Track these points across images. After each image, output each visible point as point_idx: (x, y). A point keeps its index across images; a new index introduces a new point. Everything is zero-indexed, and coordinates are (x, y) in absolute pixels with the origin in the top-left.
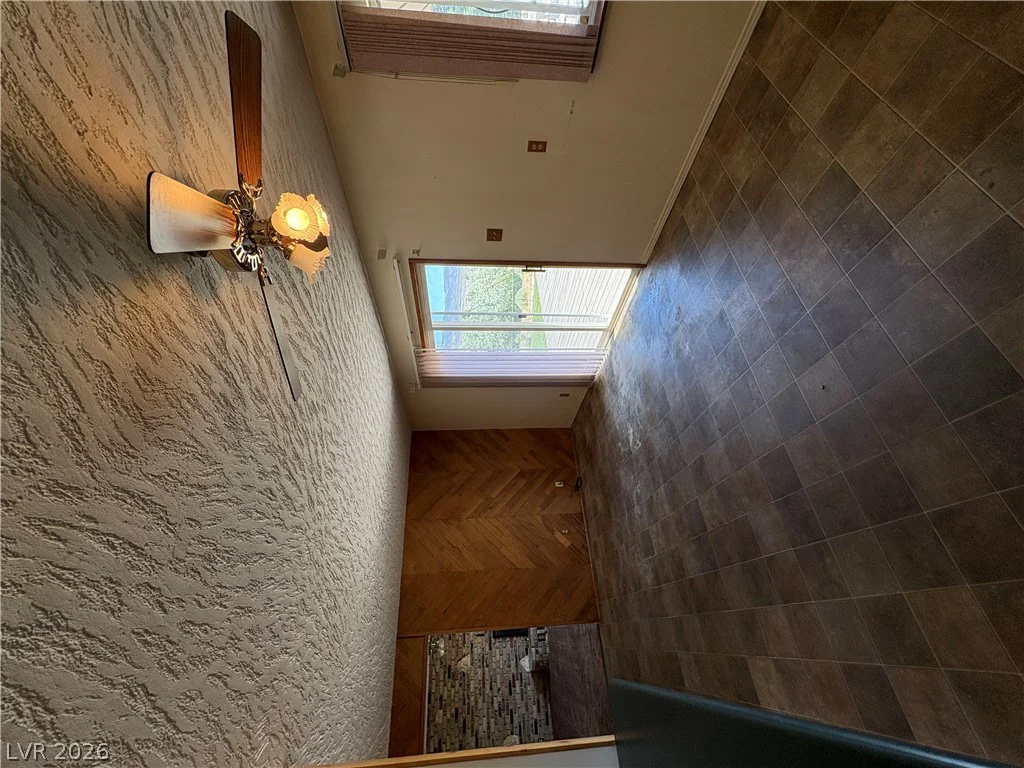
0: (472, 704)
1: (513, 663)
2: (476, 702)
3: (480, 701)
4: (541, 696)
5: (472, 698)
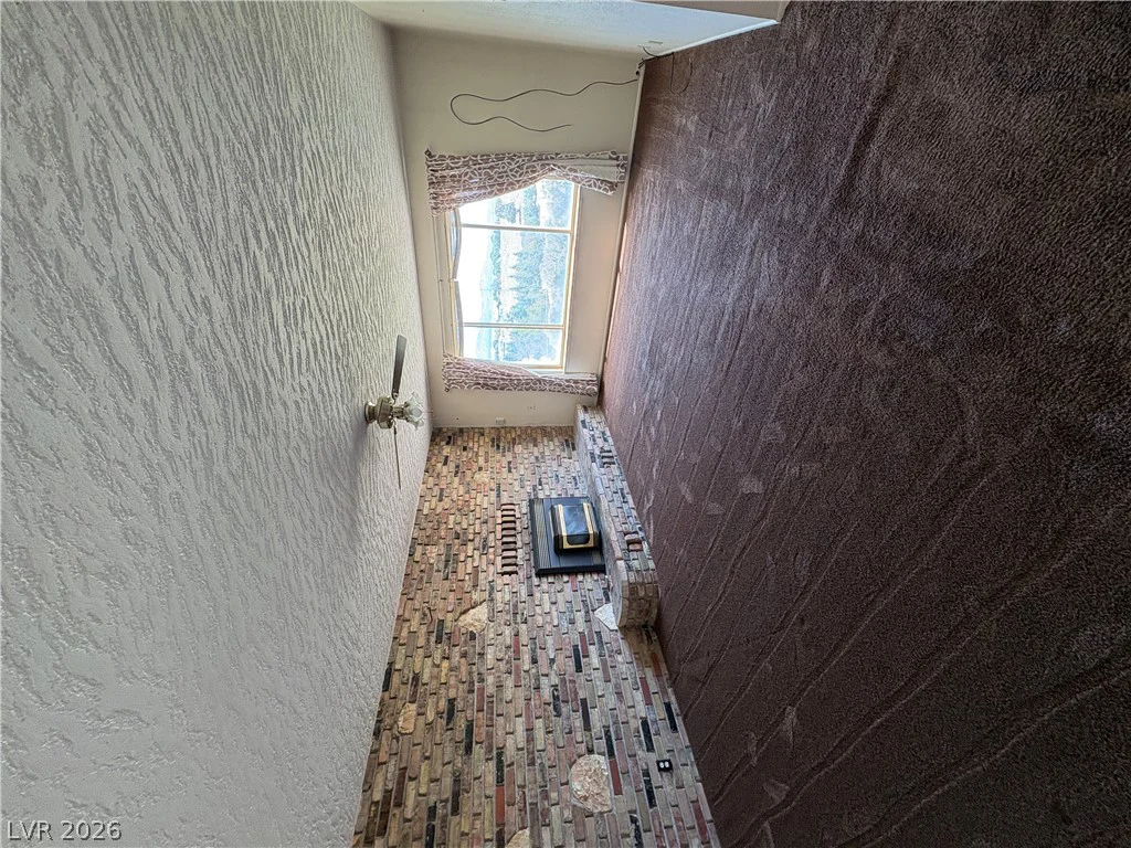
0: (490, 689)
5: (490, 680)
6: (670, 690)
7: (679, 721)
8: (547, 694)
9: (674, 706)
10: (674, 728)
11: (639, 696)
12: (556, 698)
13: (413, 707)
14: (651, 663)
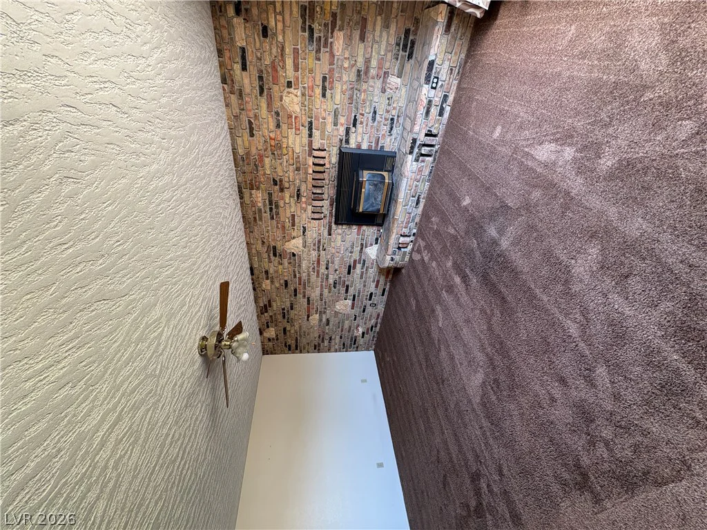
6: (388, 284)
7: (386, 293)
8: (331, 281)
9: (387, 289)
10: (383, 295)
11: (373, 285)
12: (335, 283)
13: (268, 281)
14: (385, 274)
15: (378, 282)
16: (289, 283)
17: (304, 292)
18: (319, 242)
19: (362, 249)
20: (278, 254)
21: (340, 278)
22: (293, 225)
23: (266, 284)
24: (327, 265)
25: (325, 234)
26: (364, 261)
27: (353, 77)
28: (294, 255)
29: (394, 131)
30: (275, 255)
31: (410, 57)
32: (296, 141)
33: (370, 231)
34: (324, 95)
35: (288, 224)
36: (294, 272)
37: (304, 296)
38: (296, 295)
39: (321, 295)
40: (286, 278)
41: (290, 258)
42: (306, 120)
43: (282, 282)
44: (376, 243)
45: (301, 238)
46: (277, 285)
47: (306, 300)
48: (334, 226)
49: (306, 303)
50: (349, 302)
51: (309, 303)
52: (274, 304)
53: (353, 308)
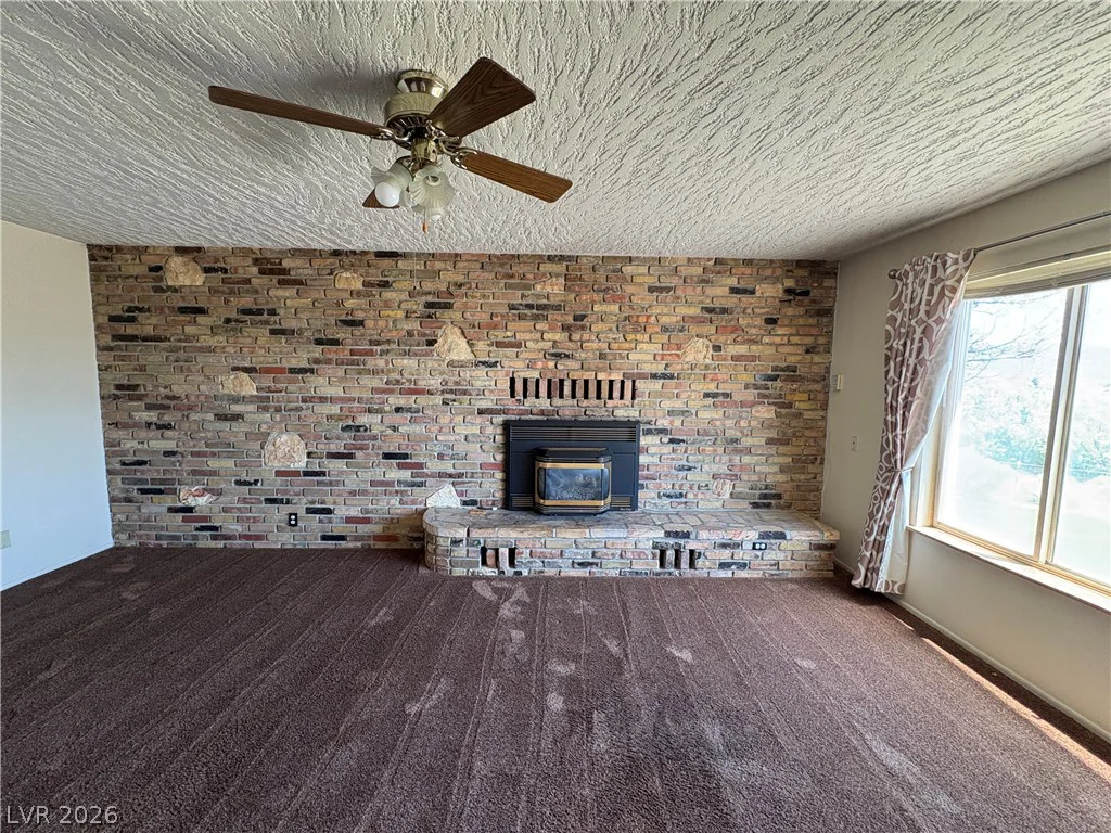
1: (448, 467)
2: (375, 372)
3: (377, 382)
4: (376, 529)
15: (367, 521)
16: (358, 331)
17: (329, 361)
18: (465, 392)
19: (451, 476)
20: (433, 311)
21: (375, 438)
22: (499, 344)
23: (350, 280)
24: (409, 410)
25: (480, 402)
26: (421, 485)
27: (731, 433)
28: (431, 343)
29: (667, 501)
30: (429, 305)
31: (755, 505)
32: (644, 355)
33: (491, 486)
34: (707, 395)
35: (500, 335)
36: (388, 342)
37: (317, 361)
38: (319, 342)
39: (323, 400)
40: (369, 323)
41: (424, 335)
42: (675, 369)
43: (360, 315)
44: (465, 503)
45: (471, 357)
46: (350, 304)
47: (304, 364)
48: (499, 419)
49: (294, 363)
50: (301, 463)
51: (292, 371)
52: (290, 292)
53: (279, 473)
